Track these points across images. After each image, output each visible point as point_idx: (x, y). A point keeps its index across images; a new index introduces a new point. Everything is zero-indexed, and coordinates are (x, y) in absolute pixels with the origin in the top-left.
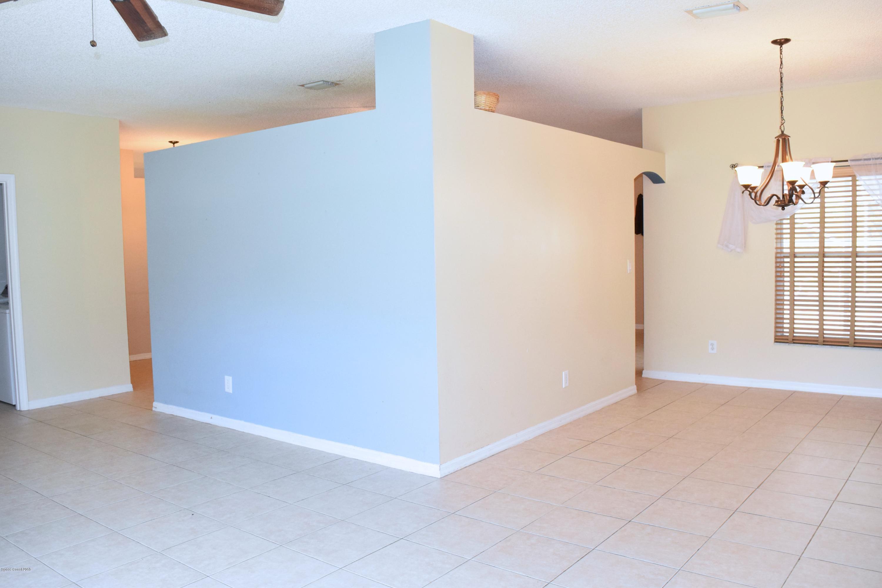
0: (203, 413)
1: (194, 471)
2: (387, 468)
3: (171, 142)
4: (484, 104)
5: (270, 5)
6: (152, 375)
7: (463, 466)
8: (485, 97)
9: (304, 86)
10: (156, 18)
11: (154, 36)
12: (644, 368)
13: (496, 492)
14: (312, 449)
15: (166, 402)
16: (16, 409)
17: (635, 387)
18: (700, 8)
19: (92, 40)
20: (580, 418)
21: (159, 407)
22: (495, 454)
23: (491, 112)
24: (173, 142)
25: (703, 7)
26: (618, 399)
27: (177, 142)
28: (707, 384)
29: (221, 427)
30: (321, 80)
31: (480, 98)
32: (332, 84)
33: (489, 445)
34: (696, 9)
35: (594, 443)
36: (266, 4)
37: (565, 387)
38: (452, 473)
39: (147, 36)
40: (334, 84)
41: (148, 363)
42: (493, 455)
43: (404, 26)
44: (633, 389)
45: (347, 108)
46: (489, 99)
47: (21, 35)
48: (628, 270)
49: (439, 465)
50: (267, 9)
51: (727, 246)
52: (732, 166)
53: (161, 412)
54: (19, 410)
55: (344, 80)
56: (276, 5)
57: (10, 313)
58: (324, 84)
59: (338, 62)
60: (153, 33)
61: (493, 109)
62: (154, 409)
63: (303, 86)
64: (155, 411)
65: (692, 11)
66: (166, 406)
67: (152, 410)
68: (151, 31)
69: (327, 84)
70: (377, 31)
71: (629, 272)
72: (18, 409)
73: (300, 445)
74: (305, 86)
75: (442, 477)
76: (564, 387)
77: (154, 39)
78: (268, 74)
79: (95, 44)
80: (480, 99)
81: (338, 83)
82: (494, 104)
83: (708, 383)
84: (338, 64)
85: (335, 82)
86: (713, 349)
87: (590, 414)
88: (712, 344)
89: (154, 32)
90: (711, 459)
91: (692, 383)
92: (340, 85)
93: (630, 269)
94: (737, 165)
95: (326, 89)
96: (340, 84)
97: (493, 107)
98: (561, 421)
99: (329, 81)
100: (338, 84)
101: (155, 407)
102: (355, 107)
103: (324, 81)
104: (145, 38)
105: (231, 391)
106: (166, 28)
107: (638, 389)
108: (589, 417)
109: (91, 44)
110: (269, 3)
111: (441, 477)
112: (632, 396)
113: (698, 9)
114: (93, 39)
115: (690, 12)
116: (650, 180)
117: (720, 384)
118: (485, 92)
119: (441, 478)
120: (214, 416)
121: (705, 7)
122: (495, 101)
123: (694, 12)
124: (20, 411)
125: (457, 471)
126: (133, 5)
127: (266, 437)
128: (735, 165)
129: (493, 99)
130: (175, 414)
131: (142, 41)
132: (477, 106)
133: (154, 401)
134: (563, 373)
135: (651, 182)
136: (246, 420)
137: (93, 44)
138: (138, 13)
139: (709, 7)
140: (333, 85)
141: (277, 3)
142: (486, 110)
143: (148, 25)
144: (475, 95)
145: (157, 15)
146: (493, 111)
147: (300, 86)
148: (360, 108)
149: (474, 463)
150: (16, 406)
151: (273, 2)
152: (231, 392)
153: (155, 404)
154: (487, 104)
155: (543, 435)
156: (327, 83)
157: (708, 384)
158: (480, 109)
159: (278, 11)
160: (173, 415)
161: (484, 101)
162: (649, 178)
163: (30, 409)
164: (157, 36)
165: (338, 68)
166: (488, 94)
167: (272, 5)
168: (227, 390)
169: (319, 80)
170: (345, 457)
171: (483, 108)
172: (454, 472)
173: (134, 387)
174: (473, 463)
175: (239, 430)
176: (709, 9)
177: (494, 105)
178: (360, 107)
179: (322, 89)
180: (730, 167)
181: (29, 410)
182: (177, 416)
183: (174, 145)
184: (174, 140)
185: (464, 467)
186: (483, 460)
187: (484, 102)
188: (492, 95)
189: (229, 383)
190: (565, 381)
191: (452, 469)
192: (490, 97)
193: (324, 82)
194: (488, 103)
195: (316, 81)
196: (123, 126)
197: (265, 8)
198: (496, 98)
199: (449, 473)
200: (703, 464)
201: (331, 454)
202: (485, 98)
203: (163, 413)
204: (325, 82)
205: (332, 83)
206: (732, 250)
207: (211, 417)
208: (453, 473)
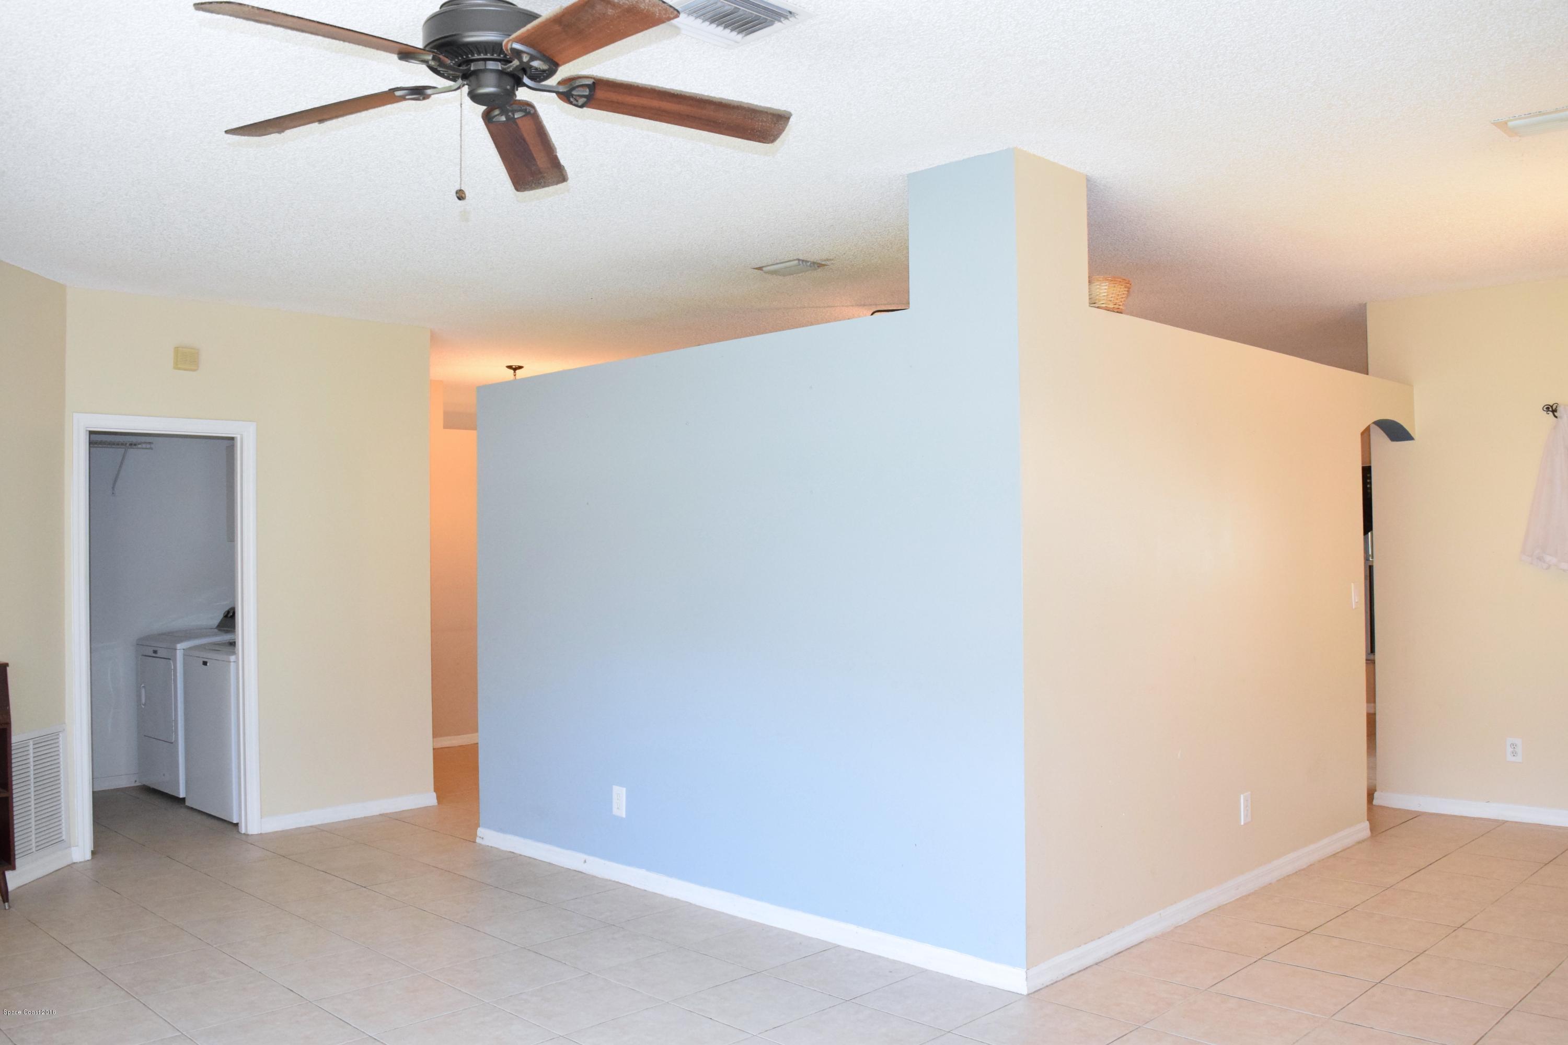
0: (569, 852)
1: (566, 963)
2: (923, 971)
3: (510, 367)
4: (1105, 298)
5: (764, 124)
6: (477, 778)
7: (1067, 971)
8: (1106, 285)
9: (762, 270)
10: (553, 150)
11: (545, 182)
12: (1377, 789)
13: (1140, 1027)
14: (776, 928)
15: (501, 830)
16: (238, 832)
17: (1367, 824)
18: (1523, 116)
19: (459, 189)
20: (1270, 884)
21: (488, 837)
22: (1123, 950)
23: (1118, 312)
24: (514, 367)
25: (1530, 115)
26: (1337, 847)
27: (520, 367)
28: (1505, 822)
29: (603, 879)
30: (795, 258)
31: (1098, 288)
32: (812, 265)
33: (1111, 932)
34: (1515, 118)
35: (1309, 934)
36: (757, 123)
37: (1245, 824)
38: (1047, 986)
39: (533, 182)
40: (818, 265)
41: (469, 755)
42: (1119, 953)
43: (963, 160)
44: (1363, 829)
45: (828, 307)
46: (1115, 289)
47: (298, 183)
48: (1353, 603)
49: (1025, 970)
50: (757, 131)
51: (1540, 559)
52: (1548, 408)
53: (491, 847)
54: (244, 834)
55: (835, 257)
56: (775, 123)
57: (236, 662)
58: (800, 265)
59: (832, 227)
60: (544, 177)
61: (1121, 307)
62: (478, 840)
63: (760, 268)
64: (480, 844)
65: (1506, 123)
66: (501, 835)
67: (476, 842)
68: (541, 173)
69: (804, 265)
70: (912, 170)
71: (1354, 607)
72: (243, 831)
73: (753, 919)
74: (764, 269)
75: (1031, 994)
76: (1242, 824)
77: (543, 187)
78: (704, 248)
79: (463, 195)
80: (1098, 290)
81: (823, 263)
82: (1122, 298)
83: (1506, 819)
84: (831, 230)
85: (819, 262)
86: (1514, 754)
87: (1288, 876)
88: (1513, 746)
89: (545, 175)
90: (1552, 975)
91: (1474, 819)
92: (826, 267)
93: (1357, 601)
94: (1557, 406)
95: (800, 275)
96: (827, 265)
97: (1121, 304)
98: (1238, 889)
99: (809, 260)
100: (824, 265)
101: (480, 837)
102: (843, 306)
103: (799, 260)
104: (528, 186)
105: (623, 814)
106: (566, 168)
107: (1373, 829)
108: (1286, 881)
109: (458, 195)
110: (762, 121)
111: (1030, 992)
112: (1363, 841)
113: (1520, 119)
114: (461, 187)
115: (1502, 125)
116: (1386, 436)
117: (1530, 822)
118: (1108, 277)
119: (1028, 995)
120: (590, 859)
121: (1532, 114)
122: (1125, 292)
123: (1510, 124)
124: (246, 835)
125: (1056, 982)
126: (518, 127)
127: (687, 902)
128: (1552, 407)
129: (1120, 290)
130: (517, 851)
131: (522, 191)
132: (1093, 303)
133: (479, 827)
134: (1242, 796)
135: (1388, 438)
136: (648, 869)
137: (461, 195)
138: (524, 140)
139: (1540, 113)
140: (815, 267)
141: (778, 121)
142: (1107, 309)
143: (538, 163)
144: (1090, 282)
145: (556, 146)
146: (1120, 312)
147: (754, 269)
148: (851, 308)
149: (1087, 968)
150: (239, 825)
151: (771, 118)
152: (624, 816)
153: (481, 831)
154: (1111, 299)
155: (1205, 915)
156: (804, 263)
157: (1507, 821)
158: (1098, 307)
159: (776, 135)
160: (513, 853)
161: (1105, 292)
162: (1385, 432)
163: (263, 832)
164: (549, 182)
165: (829, 237)
166: (1114, 280)
167: (768, 125)
168: (615, 811)
169: (791, 259)
170: (839, 946)
171: (1104, 305)
172: (1052, 984)
173: (438, 798)
174: (1085, 968)
175: (636, 886)
176: (1541, 118)
177: (1123, 300)
178: (852, 306)
179: (792, 274)
180: (1543, 409)
181: (261, 834)
182: (521, 855)
183: (515, 372)
184: (515, 363)
185: (1070, 974)
186: (1102, 961)
187: (1106, 294)
188: (1120, 282)
189: (620, 799)
190: (1244, 811)
191: (1046, 979)
192: (1116, 285)
193: (799, 262)
194: (1112, 297)
195: (786, 259)
196: (436, 340)
197: (755, 129)
198: (1125, 288)
199: (1043, 986)
200: (1538, 985)
201: (810, 938)
202: (1106, 287)
203: (497, 848)
204: (801, 262)
205: (814, 263)
206: (1549, 567)
207: (584, 860)
208: (1050, 985)
